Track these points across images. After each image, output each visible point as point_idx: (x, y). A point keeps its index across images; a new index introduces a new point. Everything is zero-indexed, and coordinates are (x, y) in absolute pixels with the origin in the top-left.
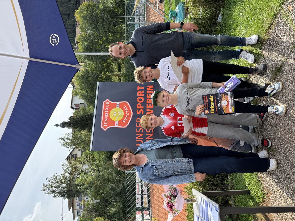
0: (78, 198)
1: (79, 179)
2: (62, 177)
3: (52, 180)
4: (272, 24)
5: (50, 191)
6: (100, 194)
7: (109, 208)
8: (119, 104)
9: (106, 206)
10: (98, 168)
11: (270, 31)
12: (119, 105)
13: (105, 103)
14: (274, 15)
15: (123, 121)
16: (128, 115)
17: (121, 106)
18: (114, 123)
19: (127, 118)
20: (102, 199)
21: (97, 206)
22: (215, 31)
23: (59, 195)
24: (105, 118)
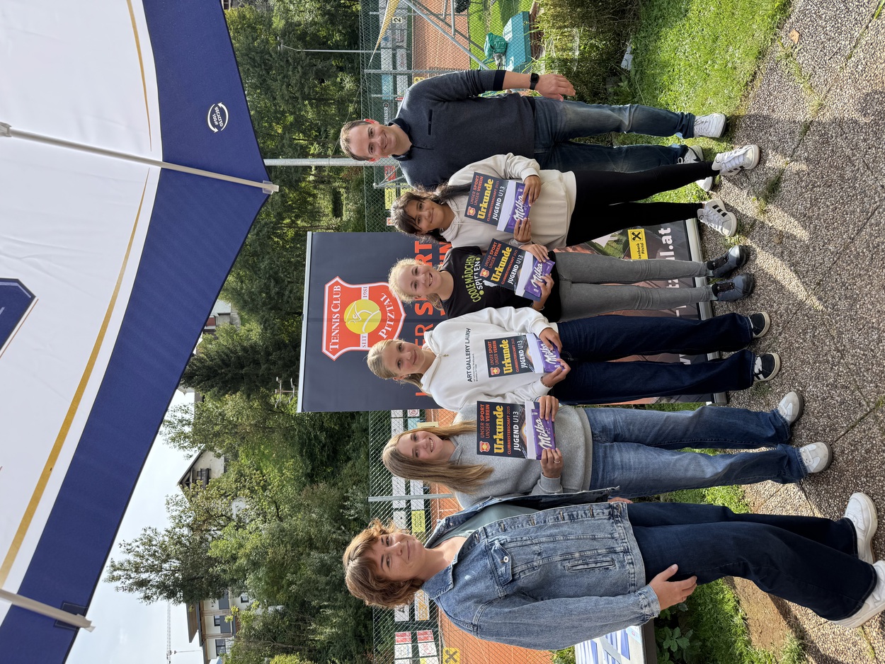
0: (217, 601)
1: (221, 544)
2: (167, 539)
3: (137, 549)
4: (754, 75)
5: (131, 581)
6: (285, 587)
7: (314, 626)
8: (368, 289)
9: (303, 620)
10: (278, 509)
11: (752, 92)
12: (368, 292)
13: (331, 288)
14: (760, 53)
15: (380, 333)
16: (393, 317)
17: (374, 296)
18: (356, 338)
19: (389, 326)
20: (292, 600)
21: (276, 623)
22: (616, 94)
23: (161, 594)
24: (333, 327)
